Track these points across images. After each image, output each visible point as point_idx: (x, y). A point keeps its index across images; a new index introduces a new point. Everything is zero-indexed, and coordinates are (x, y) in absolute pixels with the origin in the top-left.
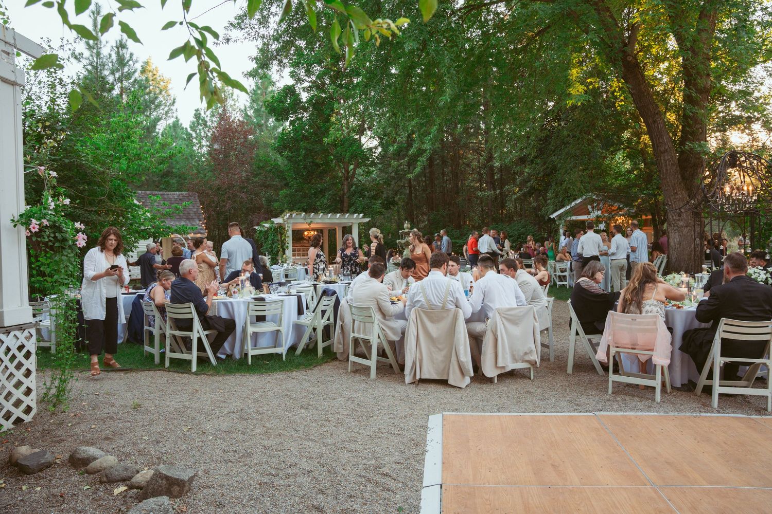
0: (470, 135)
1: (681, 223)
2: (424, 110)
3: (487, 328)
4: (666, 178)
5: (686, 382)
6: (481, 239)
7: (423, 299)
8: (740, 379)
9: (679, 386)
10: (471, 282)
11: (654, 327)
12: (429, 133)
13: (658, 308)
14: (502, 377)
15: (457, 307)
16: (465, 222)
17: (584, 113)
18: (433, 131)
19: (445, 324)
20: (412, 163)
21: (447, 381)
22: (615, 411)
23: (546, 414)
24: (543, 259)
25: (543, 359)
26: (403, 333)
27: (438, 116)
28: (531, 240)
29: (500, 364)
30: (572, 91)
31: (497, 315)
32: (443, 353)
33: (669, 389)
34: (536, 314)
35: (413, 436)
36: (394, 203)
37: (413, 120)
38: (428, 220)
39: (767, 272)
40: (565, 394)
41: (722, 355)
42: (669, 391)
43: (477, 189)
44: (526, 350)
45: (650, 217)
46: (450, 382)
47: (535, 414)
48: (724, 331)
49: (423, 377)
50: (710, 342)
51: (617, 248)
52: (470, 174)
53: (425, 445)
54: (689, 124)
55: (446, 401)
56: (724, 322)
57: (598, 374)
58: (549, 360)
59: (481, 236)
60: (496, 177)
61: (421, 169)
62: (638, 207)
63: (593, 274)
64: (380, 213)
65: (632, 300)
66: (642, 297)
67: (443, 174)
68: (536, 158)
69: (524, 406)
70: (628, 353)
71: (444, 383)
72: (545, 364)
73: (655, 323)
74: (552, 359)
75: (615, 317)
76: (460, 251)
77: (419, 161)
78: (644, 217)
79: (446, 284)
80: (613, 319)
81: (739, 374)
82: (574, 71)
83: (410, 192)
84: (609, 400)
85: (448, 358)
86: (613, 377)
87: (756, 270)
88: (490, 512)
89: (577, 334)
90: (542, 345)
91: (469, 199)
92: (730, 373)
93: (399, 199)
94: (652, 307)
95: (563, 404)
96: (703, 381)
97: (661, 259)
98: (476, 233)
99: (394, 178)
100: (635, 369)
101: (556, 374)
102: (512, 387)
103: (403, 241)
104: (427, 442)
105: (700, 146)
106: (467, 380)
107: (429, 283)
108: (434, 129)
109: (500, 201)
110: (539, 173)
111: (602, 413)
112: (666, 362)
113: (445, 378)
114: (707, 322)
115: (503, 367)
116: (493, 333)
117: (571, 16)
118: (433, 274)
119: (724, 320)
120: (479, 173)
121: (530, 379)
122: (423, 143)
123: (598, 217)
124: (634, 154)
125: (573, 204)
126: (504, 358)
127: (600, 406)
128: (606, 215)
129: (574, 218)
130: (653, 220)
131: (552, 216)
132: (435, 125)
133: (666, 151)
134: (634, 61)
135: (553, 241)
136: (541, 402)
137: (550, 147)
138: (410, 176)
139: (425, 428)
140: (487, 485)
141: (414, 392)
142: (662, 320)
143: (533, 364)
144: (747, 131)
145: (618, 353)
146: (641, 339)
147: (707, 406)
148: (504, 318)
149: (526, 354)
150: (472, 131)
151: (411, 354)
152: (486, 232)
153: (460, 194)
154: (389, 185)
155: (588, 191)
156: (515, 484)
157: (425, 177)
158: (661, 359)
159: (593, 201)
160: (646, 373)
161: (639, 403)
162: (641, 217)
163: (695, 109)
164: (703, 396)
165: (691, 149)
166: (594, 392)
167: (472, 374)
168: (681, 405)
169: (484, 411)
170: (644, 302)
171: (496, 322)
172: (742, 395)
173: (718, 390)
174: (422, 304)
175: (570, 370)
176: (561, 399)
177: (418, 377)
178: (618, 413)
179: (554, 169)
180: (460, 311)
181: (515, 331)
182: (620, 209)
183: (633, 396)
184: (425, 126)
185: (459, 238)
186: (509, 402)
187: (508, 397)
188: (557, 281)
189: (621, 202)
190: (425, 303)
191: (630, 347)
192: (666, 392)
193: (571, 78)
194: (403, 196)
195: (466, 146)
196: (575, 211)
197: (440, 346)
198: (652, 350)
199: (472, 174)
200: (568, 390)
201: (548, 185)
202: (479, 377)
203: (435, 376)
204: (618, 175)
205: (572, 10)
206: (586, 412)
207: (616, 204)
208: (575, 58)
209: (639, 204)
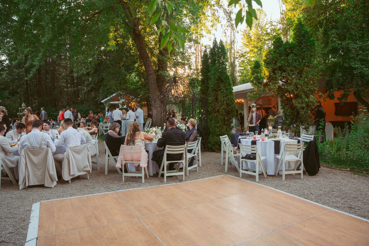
0: (62, 59)
1: (157, 106)
2: (34, 43)
3: (65, 157)
4: (151, 86)
5: (155, 173)
6: (65, 113)
7: (28, 144)
8: (175, 169)
9: (152, 175)
10: (57, 134)
11: (140, 151)
12: (38, 56)
13: (141, 143)
14: (73, 180)
15: (48, 147)
16: (59, 104)
17: (117, 54)
18: (39, 55)
19: (41, 156)
20: (27, 71)
21: (44, 185)
22: (125, 189)
23: (94, 194)
24: (95, 122)
25: (93, 169)
26: (18, 163)
27: (42, 47)
28: (91, 113)
29: (72, 173)
30: (110, 43)
31: (69, 149)
32: (41, 171)
33: (148, 177)
34: (88, 148)
35: (22, 216)
36: (17, 93)
37: (27, 48)
38: (38, 102)
39: (186, 126)
40: (103, 185)
41: (167, 160)
42: (148, 178)
43: (64, 87)
44: (84, 166)
45: (146, 103)
46: (46, 185)
47: (89, 195)
48: (167, 151)
49: (30, 185)
50: (163, 155)
51: (130, 117)
52: (61, 79)
53: (29, 219)
54: (160, 63)
55: (43, 195)
56: (167, 147)
57: (119, 174)
58: (97, 169)
59: (66, 111)
60: (75, 82)
61: (33, 75)
62: (140, 98)
63: (115, 129)
64: (8, 98)
65: (131, 140)
66: (135, 139)
67: (46, 78)
68: (94, 73)
69: (83, 192)
70: (130, 163)
71: (42, 186)
72: (95, 172)
73: (141, 149)
74: (98, 169)
75: (124, 147)
76: (55, 119)
77: (31, 71)
78: (143, 103)
79: (41, 136)
80: (123, 148)
81: (174, 167)
82: (111, 34)
83: (27, 87)
84: (123, 185)
85: (44, 173)
86: (124, 174)
87: (182, 125)
88: (63, 245)
89: (109, 156)
90: (92, 162)
91: (61, 92)
92: (171, 167)
93: (20, 91)
94: (139, 143)
95: (102, 189)
96: (161, 172)
97: (149, 121)
98: (64, 109)
99: (17, 79)
100: (134, 170)
101: (100, 176)
102: (78, 184)
103: (21, 114)
104: (31, 218)
105: (164, 73)
106: (55, 183)
107: (31, 135)
108: (40, 54)
109: (76, 94)
110: (95, 81)
111: (119, 191)
112: (146, 165)
113: (43, 184)
114: (162, 147)
115: (73, 175)
116: (67, 159)
117: (112, 8)
118: (34, 131)
119: (167, 146)
120: (66, 79)
121: (87, 179)
122: (33, 61)
123: (123, 102)
124: (139, 74)
125: (111, 96)
126: (73, 170)
127: (118, 188)
128: (127, 101)
129: (112, 103)
130: (147, 104)
131: (102, 101)
132: (41, 52)
133: (151, 74)
134: (138, 33)
135: (102, 114)
136: (92, 189)
137: (101, 68)
138: (26, 78)
139: (30, 211)
140: (62, 232)
141: (24, 193)
142: (143, 148)
143: (88, 172)
144: (184, 68)
145: (127, 163)
146: (135, 157)
147: (162, 182)
148: (73, 151)
149: (85, 167)
150: (63, 57)
151: (22, 173)
152: (68, 109)
153: (56, 89)
154: (14, 82)
155: (118, 90)
156: (77, 229)
157: (36, 79)
158: (144, 164)
159: (121, 95)
160: (139, 171)
161: (135, 184)
162: (142, 103)
163: (163, 57)
164: (161, 178)
165: (161, 74)
166: (116, 182)
167: (57, 180)
168: (153, 183)
169: (63, 197)
170: (135, 141)
171: (69, 153)
172: (175, 176)
173: (166, 175)
174: (28, 147)
175: (106, 173)
176: (101, 187)
177: (27, 185)
178: (126, 190)
179: (103, 79)
180: (50, 149)
181: (79, 157)
182: (133, 99)
183: (133, 181)
184: (35, 52)
185: (55, 112)
186: (76, 191)
187: (76, 189)
188: (104, 132)
189: (133, 96)
190: (30, 146)
191: (131, 160)
192: (147, 178)
193: (109, 37)
194: (22, 89)
195: (59, 65)
196: (112, 100)
197: (39, 168)
198: (140, 161)
199: (62, 79)
200: (105, 182)
201: (100, 87)
202: (61, 180)
203: (37, 184)
204: (133, 84)
205: (111, 6)
206: (112, 191)
207: (131, 97)
208: (112, 28)
209: (141, 97)
